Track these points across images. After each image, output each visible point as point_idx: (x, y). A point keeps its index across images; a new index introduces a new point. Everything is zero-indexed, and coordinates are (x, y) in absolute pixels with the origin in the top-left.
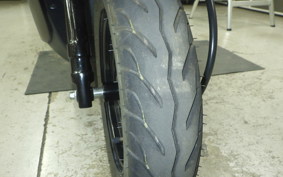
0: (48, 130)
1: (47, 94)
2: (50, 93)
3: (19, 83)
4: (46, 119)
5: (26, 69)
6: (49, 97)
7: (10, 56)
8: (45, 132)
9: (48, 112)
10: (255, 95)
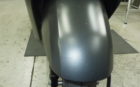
0: (33, 79)
1: (34, 57)
2: (35, 56)
3: (22, 48)
4: (32, 73)
5: (25, 39)
6: (35, 59)
7: (18, 30)
8: (31, 80)
9: (33, 68)
10: (131, 71)
